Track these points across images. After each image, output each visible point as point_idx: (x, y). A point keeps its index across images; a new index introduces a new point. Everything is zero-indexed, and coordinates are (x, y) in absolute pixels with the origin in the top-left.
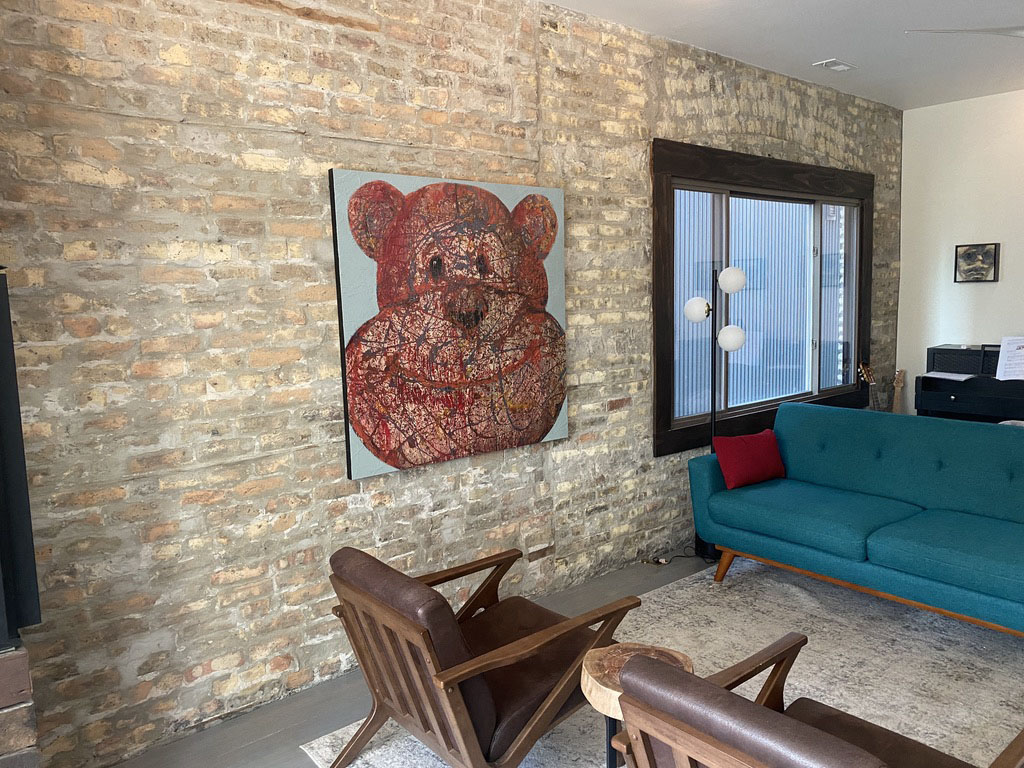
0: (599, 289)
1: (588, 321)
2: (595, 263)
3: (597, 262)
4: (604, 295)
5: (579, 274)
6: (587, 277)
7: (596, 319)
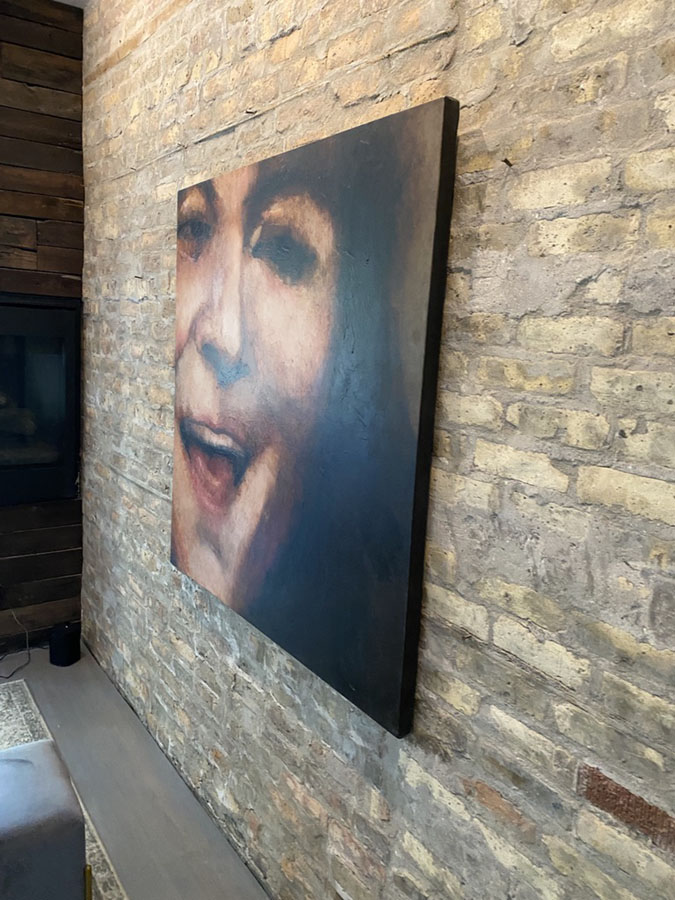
0: (599, 381)
1: (543, 475)
2: (594, 291)
3: (605, 290)
4: (619, 408)
5: (529, 326)
6: (555, 338)
7: (573, 478)
